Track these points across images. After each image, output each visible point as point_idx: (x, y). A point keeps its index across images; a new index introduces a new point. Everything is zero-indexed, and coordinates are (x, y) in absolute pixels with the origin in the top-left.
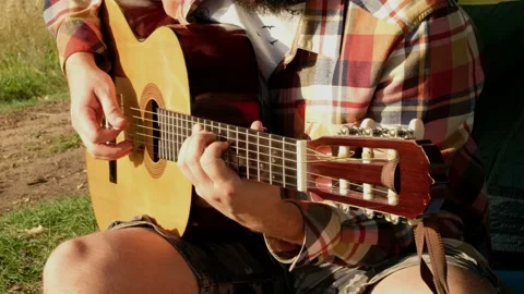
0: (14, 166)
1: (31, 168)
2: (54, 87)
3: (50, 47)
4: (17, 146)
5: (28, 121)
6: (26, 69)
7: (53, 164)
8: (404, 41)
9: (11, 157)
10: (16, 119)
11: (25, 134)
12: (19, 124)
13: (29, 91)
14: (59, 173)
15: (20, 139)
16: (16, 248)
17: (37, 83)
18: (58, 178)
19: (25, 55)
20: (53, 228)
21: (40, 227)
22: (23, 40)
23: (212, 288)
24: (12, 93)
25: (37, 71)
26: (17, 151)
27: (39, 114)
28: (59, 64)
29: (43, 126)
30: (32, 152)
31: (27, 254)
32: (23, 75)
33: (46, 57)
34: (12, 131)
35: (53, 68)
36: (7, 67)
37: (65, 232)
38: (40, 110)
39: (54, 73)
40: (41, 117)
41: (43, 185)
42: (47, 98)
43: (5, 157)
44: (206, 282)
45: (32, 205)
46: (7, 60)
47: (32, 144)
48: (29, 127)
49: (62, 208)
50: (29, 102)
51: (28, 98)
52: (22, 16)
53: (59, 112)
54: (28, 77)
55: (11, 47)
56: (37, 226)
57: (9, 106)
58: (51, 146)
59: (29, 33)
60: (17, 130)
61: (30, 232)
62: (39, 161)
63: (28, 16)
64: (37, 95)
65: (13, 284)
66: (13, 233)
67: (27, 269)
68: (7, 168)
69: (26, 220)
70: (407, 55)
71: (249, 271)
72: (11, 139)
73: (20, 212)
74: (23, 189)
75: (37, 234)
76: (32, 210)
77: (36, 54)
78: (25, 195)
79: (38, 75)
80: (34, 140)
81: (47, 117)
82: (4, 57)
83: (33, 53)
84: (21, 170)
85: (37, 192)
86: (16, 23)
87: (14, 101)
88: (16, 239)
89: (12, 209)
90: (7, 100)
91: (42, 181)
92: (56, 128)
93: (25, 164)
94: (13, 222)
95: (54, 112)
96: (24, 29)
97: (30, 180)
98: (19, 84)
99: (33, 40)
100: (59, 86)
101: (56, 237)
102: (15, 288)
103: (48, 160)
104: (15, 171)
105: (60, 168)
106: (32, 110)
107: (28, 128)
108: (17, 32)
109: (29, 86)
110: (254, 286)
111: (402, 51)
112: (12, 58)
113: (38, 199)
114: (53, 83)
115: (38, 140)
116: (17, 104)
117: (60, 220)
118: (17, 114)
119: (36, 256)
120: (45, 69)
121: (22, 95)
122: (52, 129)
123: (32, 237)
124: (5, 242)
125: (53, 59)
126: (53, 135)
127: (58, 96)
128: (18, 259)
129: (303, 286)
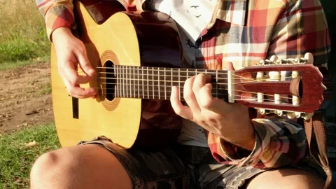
0: (18, 103)
1: (28, 104)
2: (43, 52)
3: (41, 26)
4: (19, 90)
5: (26, 74)
6: (25, 41)
7: (43, 102)
8: (286, 13)
9: (15, 97)
10: (19, 73)
11: (25, 82)
12: (21, 76)
13: (28, 55)
14: (46, 107)
15: (21, 86)
16: (19, 155)
17: (33, 49)
18: (46, 111)
19: (25, 31)
20: (43, 142)
21: (34, 142)
22: (24, 22)
23: (142, 186)
24: (16, 56)
25: (33, 42)
26: (19, 93)
27: (33, 70)
28: (47, 37)
29: (37, 77)
30: (29, 94)
31: (26, 159)
32: (24, 44)
33: (39, 33)
34: (16, 80)
35: (43, 40)
36: (13, 39)
37: (50, 145)
38: (35, 67)
39: (43, 43)
40: (35, 71)
41: (36, 115)
42: (38, 59)
43: (12, 97)
44: (138, 182)
45: (29, 128)
46: (14, 34)
47: (29, 88)
48: (28, 77)
49: (48, 130)
50: (28, 62)
51: (26, 59)
52: (23, 7)
53: (46, 68)
54: (27, 46)
55: (16, 27)
56: (32, 141)
57: (14, 64)
58: (41, 90)
59: (27, 17)
60: (19, 80)
61: (27, 145)
62: (34, 100)
63: (27, 6)
64: (32, 58)
65: (17, 178)
66: (17, 146)
67: (26, 169)
68: (13, 104)
69: (25, 137)
70: (288, 21)
71: (166, 173)
72: (15, 85)
73: (21, 132)
74: (23, 117)
75: (33, 147)
76: (29, 131)
77: (32, 31)
78: (25, 122)
79: (33, 44)
80: (31, 86)
81: (39, 71)
82: (11, 32)
83: (30, 30)
84: (22, 105)
85: (32, 119)
86: (19, 11)
87: (18, 61)
88: (19, 150)
89: (16, 131)
90: (14, 60)
91: (35, 112)
92: (45, 79)
93: (25, 102)
94: (17, 139)
95: (43, 68)
96: (24, 15)
97: (28, 112)
98: (21, 50)
99: (30, 22)
100: (47, 51)
101: (44, 148)
102: (18, 181)
103: (39, 99)
104: (19, 106)
105: (47, 104)
106: (29, 67)
107: (26, 78)
108: (20, 17)
109: (27, 51)
110: (170, 182)
111: (285, 19)
112: (17, 34)
113: (33, 124)
114: (43, 50)
115: (33, 86)
116: (19, 63)
117: (47, 138)
118: (20, 69)
119: (31, 161)
120: (37, 41)
121: (23, 57)
122: (42, 79)
123: (29, 148)
124: (12, 151)
125: (42, 34)
126: (42, 83)
127: (46, 58)
128: (19, 162)
129: (205, 180)
